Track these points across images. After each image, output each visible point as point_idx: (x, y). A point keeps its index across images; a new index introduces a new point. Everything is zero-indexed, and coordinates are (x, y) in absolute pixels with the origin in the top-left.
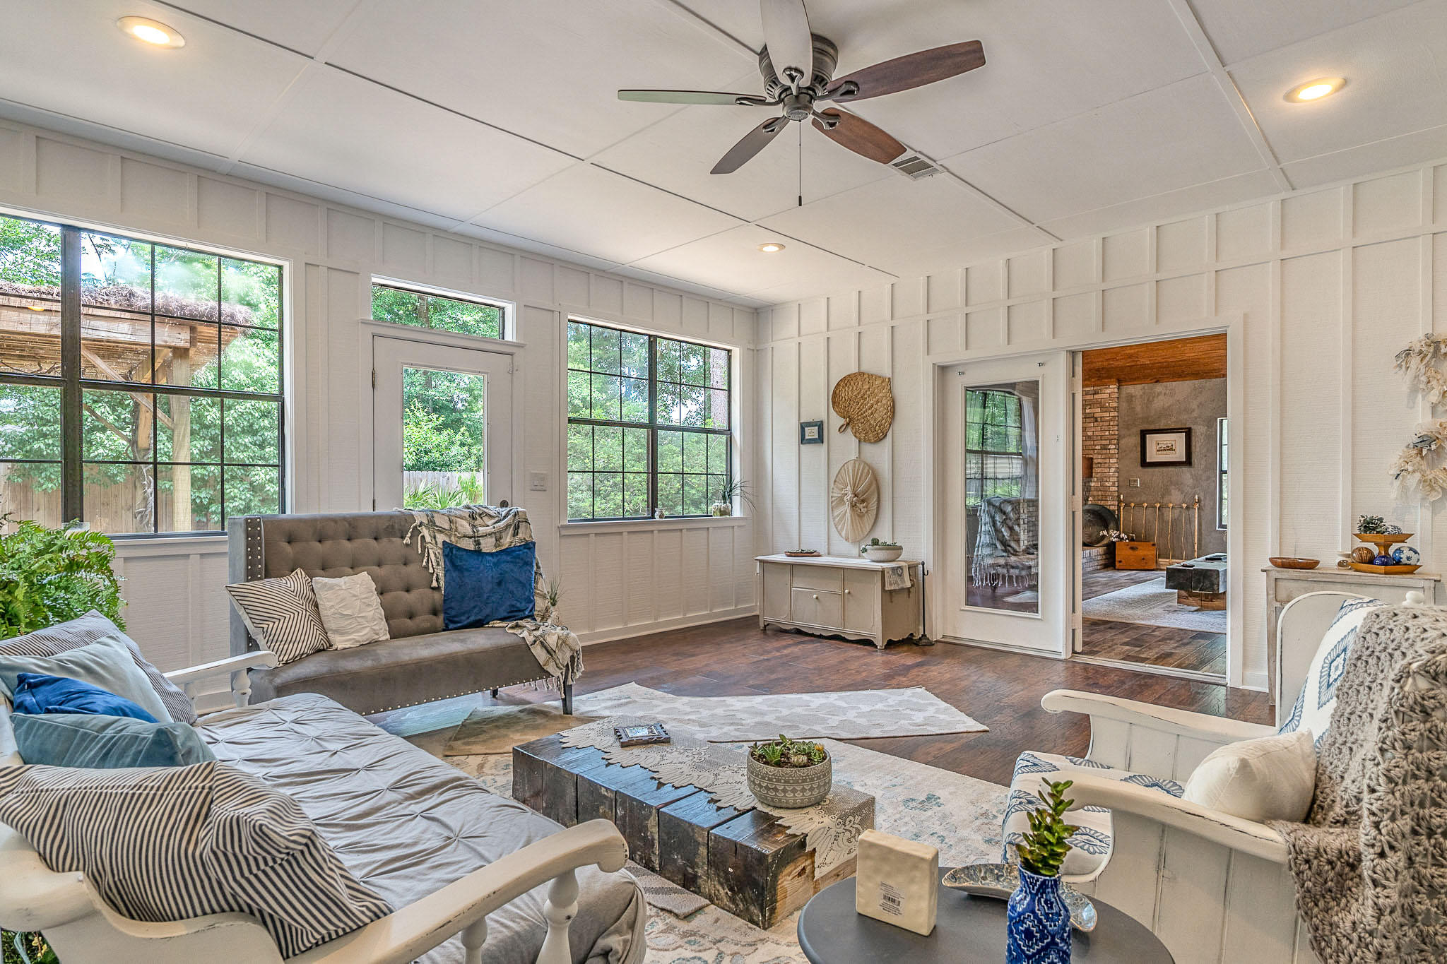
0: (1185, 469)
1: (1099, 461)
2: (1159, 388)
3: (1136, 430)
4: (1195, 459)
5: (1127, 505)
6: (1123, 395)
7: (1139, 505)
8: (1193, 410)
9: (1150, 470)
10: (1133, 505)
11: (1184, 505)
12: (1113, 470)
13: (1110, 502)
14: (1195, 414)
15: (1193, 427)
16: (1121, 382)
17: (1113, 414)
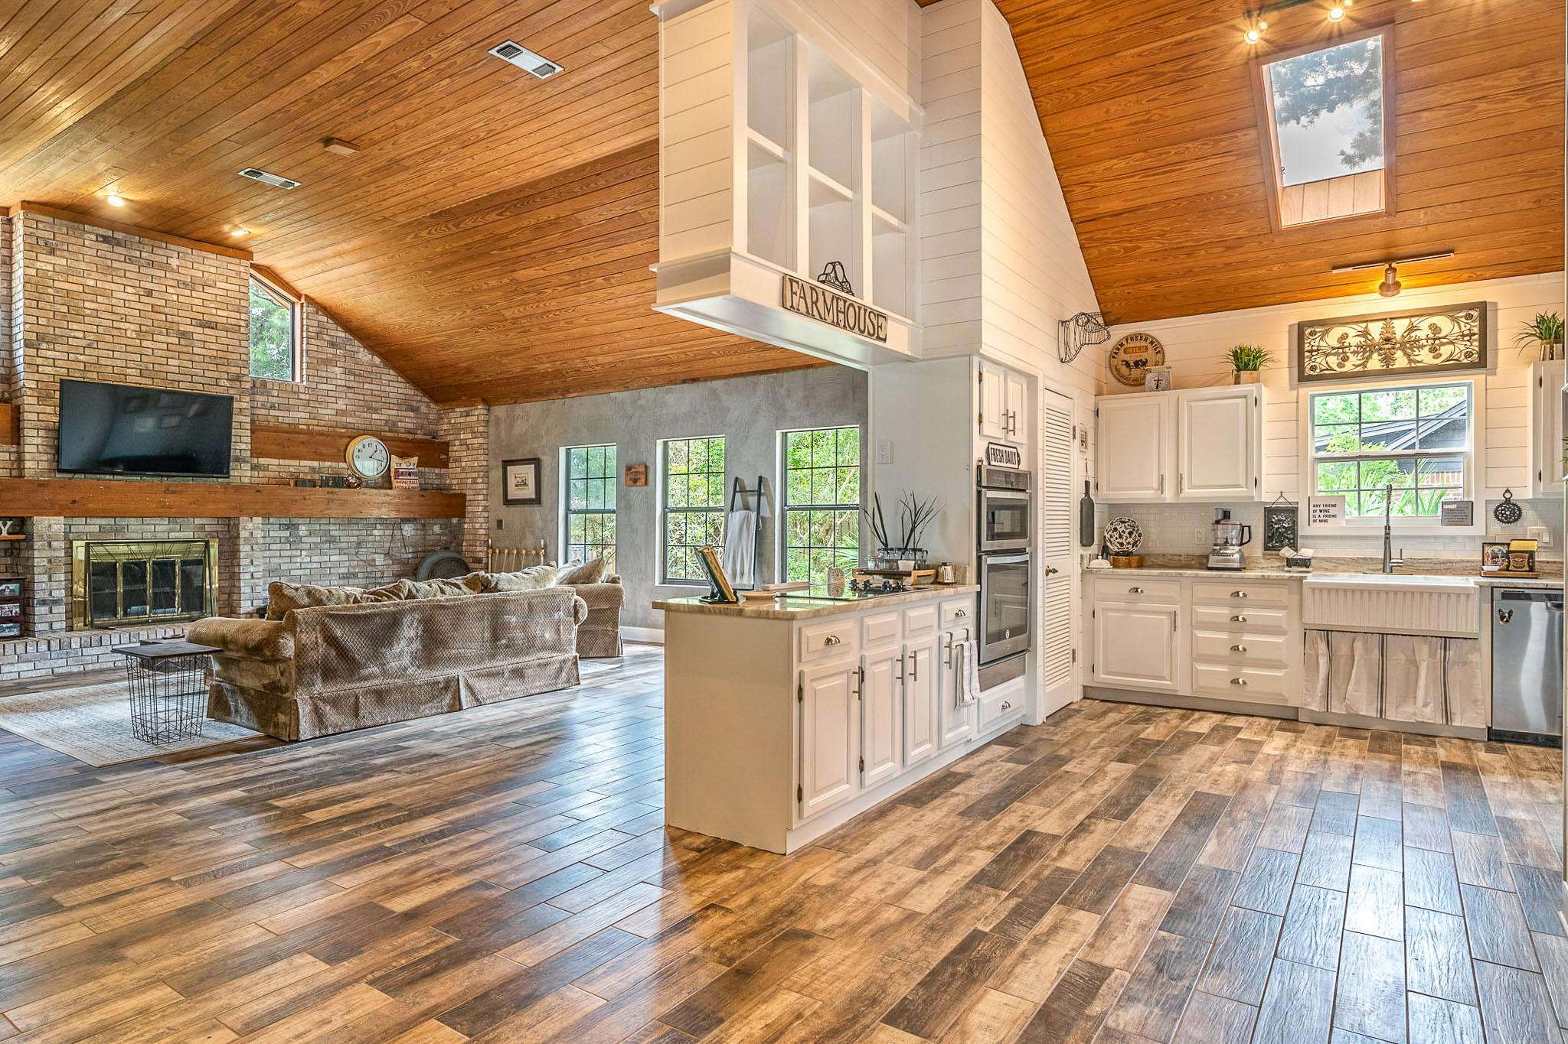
0: (536, 508)
1: (471, 497)
2: (520, 409)
3: (500, 461)
4: (544, 499)
5: (494, 552)
6: (492, 418)
7: (503, 551)
8: (542, 437)
9: (512, 509)
10: (497, 551)
11: (533, 552)
12: (482, 509)
13: (479, 549)
14: (544, 442)
15: (542, 457)
16: (488, 403)
17: (481, 441)
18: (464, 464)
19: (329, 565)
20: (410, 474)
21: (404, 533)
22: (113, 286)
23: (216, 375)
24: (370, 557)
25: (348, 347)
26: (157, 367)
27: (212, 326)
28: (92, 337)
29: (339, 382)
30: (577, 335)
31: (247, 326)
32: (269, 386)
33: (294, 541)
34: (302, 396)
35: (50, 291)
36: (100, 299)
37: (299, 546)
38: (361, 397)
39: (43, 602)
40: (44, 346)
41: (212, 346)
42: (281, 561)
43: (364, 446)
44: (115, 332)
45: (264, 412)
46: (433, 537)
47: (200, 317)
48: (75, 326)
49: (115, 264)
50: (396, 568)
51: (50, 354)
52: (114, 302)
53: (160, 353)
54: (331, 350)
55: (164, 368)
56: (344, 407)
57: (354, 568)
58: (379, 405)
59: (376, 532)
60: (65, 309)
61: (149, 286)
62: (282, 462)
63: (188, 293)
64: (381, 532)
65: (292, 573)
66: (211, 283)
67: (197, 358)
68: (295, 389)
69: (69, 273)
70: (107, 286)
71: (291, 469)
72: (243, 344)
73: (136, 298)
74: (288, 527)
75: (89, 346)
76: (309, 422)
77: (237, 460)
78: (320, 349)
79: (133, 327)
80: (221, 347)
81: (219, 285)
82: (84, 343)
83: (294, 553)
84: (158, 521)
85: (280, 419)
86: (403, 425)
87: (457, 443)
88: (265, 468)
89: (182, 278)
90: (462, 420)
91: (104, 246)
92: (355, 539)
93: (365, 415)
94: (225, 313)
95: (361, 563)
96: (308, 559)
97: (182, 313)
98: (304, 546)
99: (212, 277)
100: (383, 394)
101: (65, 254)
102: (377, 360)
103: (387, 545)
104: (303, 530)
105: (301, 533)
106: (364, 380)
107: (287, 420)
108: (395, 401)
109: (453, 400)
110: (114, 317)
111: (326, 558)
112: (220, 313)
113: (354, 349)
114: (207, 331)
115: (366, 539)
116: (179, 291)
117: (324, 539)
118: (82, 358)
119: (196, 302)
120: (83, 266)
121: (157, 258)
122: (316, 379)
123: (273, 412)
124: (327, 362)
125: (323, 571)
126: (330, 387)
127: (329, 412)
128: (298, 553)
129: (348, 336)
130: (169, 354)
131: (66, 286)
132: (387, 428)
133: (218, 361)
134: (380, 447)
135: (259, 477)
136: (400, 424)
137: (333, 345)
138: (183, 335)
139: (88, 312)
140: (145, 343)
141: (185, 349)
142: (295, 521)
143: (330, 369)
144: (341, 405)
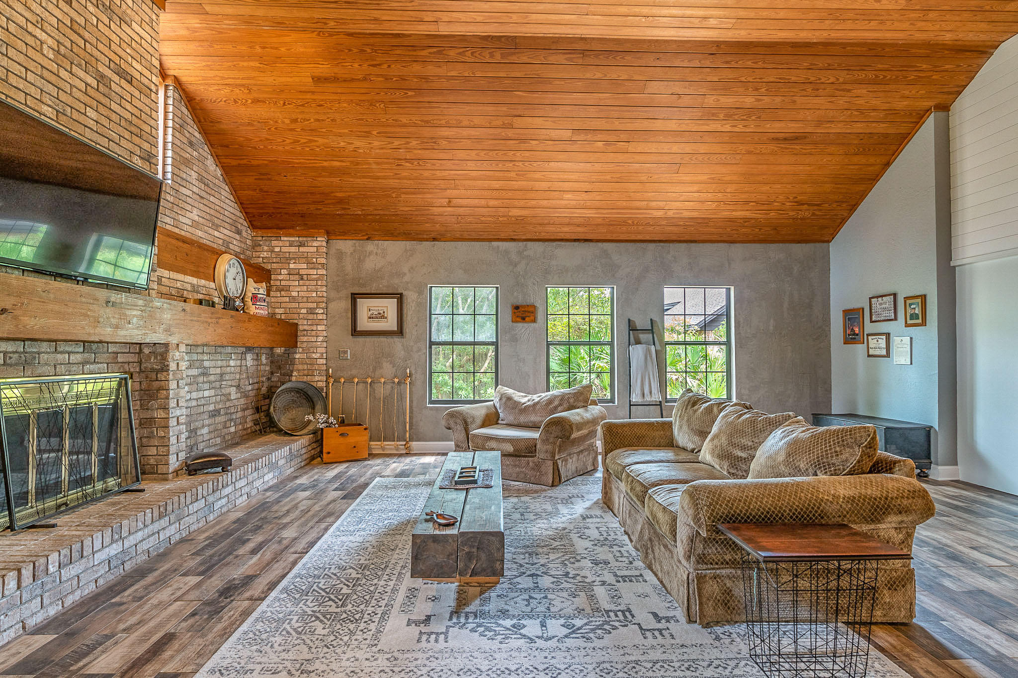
0: (397, 340)
1: (306, 327)
2: (370, 246)
3: (346, 293)
4: (407, 329)
5: (337, 381)
6: (333, 251)
7: (350, 380)
8: (405, 274)
9: (361, 340)
10: (343, 380)
11: (396, 380)
12: (320, 339)
13: (317, 378)
14: (407, 278)
15: (405, 293)
16: (330, 235)
17: (321, 272)
18: (294, 294)
19: (202, 401)
21: (247, 363)
24: (228, 391)
25: (201, 151)
27: (128, 79)
30: (516, 187)
38: (208, 210)
41: (127, 106)
47: (116, 60)
50: (243, 401)
54: (190, 150)
56: (197, 219)
57: (218, 403)
58: (219, 222)
59: (232, 363)
63: (106, 20)
64: (235, 363)
67: (113, 116)
78: (182, 146)
79: (49, 41)
80: (135, 111)
87: (284, 272)
90: (293, 249)
92: (219, 371)
94: (139, 67)
95: (223, 397)
97: (100, 46)
100: (221, 211)
106: (210, 191)
108: (229, 221)
109: (281, 229)
111: (201, 394)
112: (135, 64)
113: (205, 154)
114: (123, 83)
115: (226, 370)
119: (114, 37)
122: (179, 180)
124: (187, 163)
125: (199, 410)
126: (188, 192)
127: (187, 221)
129: (200, 135)
130: (87, 100)
133: (132, 129)
137: (191, 144)
138: (101, 78)
141: (103, 100)
144: (195, 215)
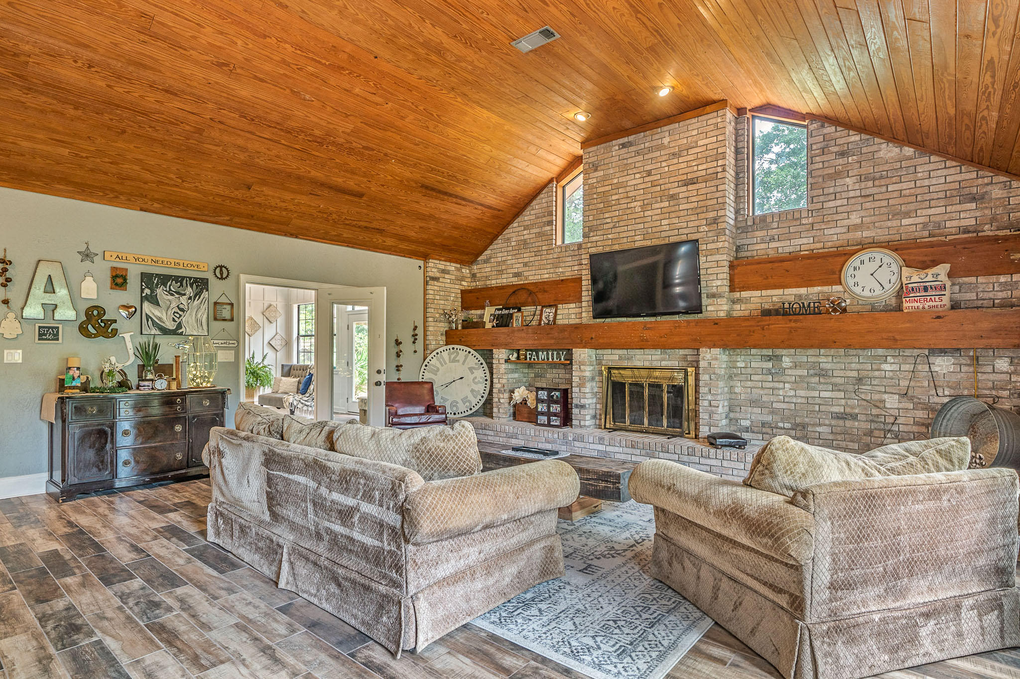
19: (818, 401)
20: (926, 289)
21: (934, 368)
22: (628, 178)
23: (697, 223)
24: (876, 397)
25: (864, 150)
26: (654, 230)
27: (692, 182)
28: (616, 220)
29: (852, 194)
31: (724, 170)
32: (769, 220)
33: (777, 373)
34: (804, 221)
35: (595, 196)
36: (621, 190)
37: (782, 379)
38: (885, 203)
39: (577, 406)
40: (592, 234)
41: (694, 199)
42: (762, 392)
43: (862, 262)
44: (629, 211)
45: (763, 246)
46: (992, 377)
47: (685, 177)
48: (607, 215)
49: (630, 161)
50: (921, 414)
51: (594, 239)
52: (628, 189)
53: (655, 218)
54: (841, 161)
55: (658, 229)
56: (859, 221)
57: (852, 408)
58: (912, 207)
59: (888, 367)
60: (602, 205)
61: (648, 168)
62: (764, 293)
63: (675, 161)
64: (895, 367)
65: (774, 405)
66: (694, 144)
67: (682, 213)
68: (797, 215)
69: (605, 178)
70: (624, 179)
71: (774, 299)
72: (720, 188)
73: (641, 181)
74: (770, 358)
75: (614, 227)
76: (812, 247)
77: (713, 296)
78: (826, 165)
79: (639, 203)
80: (701, 198)
81: (700, 143)
82: (611, 225)
83: (776, 385)
84: (653, 351)
85: (780, 250)
86: (955, 223)
88: (747, 301)
89: (672, 151)
91: (625, 150)
92: (855, 374)
93: (889, 224)
94: (704, 167)
95: (865, 403)
96: (792, 393)
97: (672, 180)
98: (788, 379)
99: (695, 139)
100: (919, 191)
101: (602, 167)
102: (909, 151)
103: (904, 383)
104: (787, 362)
105: (784, 365)
106: (888, 181)
107: (787, 250)
108: (942, 195)
110: (629, 200)
111: (816, 394)
112: (700, 168)
113: (875, 148)
114: (690, 187)
115: (870, 374)
116: (670, 162)
117: (811, 372)
118: (610, 236)
119: (683, 165)
120: (611, 171)
121: (655, 143)
122: (822, 199)
123: (773, 245)
124: (837, 175)
125: (810, 408)
126: (838, 203)
127: (838, 230)
128: (781, 385)
129: (864, 136)
130: (662, 216)
131: (602, 189)
132: (926, 233)
133: (699, 211)
134: (887, 260)
135: (740, 310)
136: (948, 224)
137: (842, 154)
138: (673, 197)
139: (614, 202)
140: (647, 213)
141: (673, 209)
142: (779, 352)
143: (839, 182)
144: (855, 219)
